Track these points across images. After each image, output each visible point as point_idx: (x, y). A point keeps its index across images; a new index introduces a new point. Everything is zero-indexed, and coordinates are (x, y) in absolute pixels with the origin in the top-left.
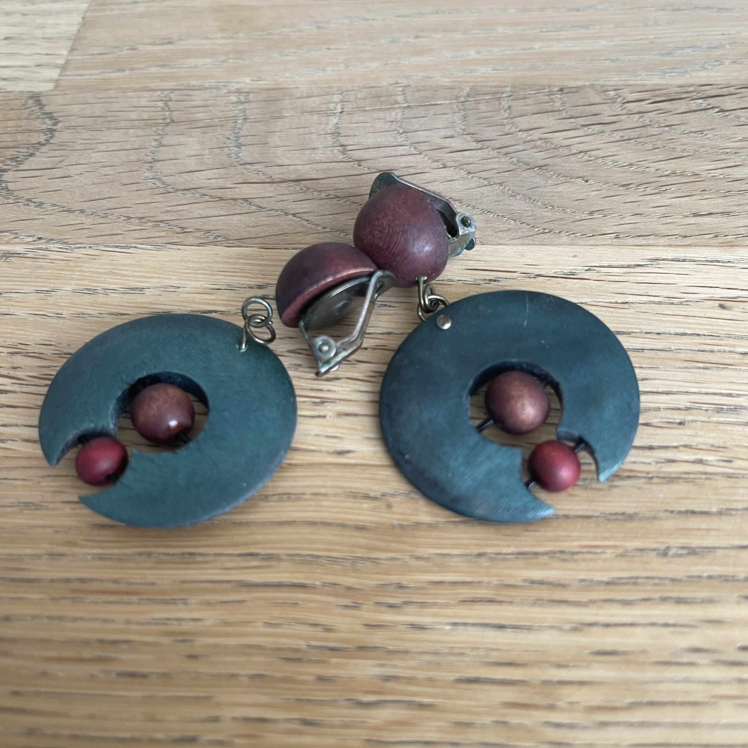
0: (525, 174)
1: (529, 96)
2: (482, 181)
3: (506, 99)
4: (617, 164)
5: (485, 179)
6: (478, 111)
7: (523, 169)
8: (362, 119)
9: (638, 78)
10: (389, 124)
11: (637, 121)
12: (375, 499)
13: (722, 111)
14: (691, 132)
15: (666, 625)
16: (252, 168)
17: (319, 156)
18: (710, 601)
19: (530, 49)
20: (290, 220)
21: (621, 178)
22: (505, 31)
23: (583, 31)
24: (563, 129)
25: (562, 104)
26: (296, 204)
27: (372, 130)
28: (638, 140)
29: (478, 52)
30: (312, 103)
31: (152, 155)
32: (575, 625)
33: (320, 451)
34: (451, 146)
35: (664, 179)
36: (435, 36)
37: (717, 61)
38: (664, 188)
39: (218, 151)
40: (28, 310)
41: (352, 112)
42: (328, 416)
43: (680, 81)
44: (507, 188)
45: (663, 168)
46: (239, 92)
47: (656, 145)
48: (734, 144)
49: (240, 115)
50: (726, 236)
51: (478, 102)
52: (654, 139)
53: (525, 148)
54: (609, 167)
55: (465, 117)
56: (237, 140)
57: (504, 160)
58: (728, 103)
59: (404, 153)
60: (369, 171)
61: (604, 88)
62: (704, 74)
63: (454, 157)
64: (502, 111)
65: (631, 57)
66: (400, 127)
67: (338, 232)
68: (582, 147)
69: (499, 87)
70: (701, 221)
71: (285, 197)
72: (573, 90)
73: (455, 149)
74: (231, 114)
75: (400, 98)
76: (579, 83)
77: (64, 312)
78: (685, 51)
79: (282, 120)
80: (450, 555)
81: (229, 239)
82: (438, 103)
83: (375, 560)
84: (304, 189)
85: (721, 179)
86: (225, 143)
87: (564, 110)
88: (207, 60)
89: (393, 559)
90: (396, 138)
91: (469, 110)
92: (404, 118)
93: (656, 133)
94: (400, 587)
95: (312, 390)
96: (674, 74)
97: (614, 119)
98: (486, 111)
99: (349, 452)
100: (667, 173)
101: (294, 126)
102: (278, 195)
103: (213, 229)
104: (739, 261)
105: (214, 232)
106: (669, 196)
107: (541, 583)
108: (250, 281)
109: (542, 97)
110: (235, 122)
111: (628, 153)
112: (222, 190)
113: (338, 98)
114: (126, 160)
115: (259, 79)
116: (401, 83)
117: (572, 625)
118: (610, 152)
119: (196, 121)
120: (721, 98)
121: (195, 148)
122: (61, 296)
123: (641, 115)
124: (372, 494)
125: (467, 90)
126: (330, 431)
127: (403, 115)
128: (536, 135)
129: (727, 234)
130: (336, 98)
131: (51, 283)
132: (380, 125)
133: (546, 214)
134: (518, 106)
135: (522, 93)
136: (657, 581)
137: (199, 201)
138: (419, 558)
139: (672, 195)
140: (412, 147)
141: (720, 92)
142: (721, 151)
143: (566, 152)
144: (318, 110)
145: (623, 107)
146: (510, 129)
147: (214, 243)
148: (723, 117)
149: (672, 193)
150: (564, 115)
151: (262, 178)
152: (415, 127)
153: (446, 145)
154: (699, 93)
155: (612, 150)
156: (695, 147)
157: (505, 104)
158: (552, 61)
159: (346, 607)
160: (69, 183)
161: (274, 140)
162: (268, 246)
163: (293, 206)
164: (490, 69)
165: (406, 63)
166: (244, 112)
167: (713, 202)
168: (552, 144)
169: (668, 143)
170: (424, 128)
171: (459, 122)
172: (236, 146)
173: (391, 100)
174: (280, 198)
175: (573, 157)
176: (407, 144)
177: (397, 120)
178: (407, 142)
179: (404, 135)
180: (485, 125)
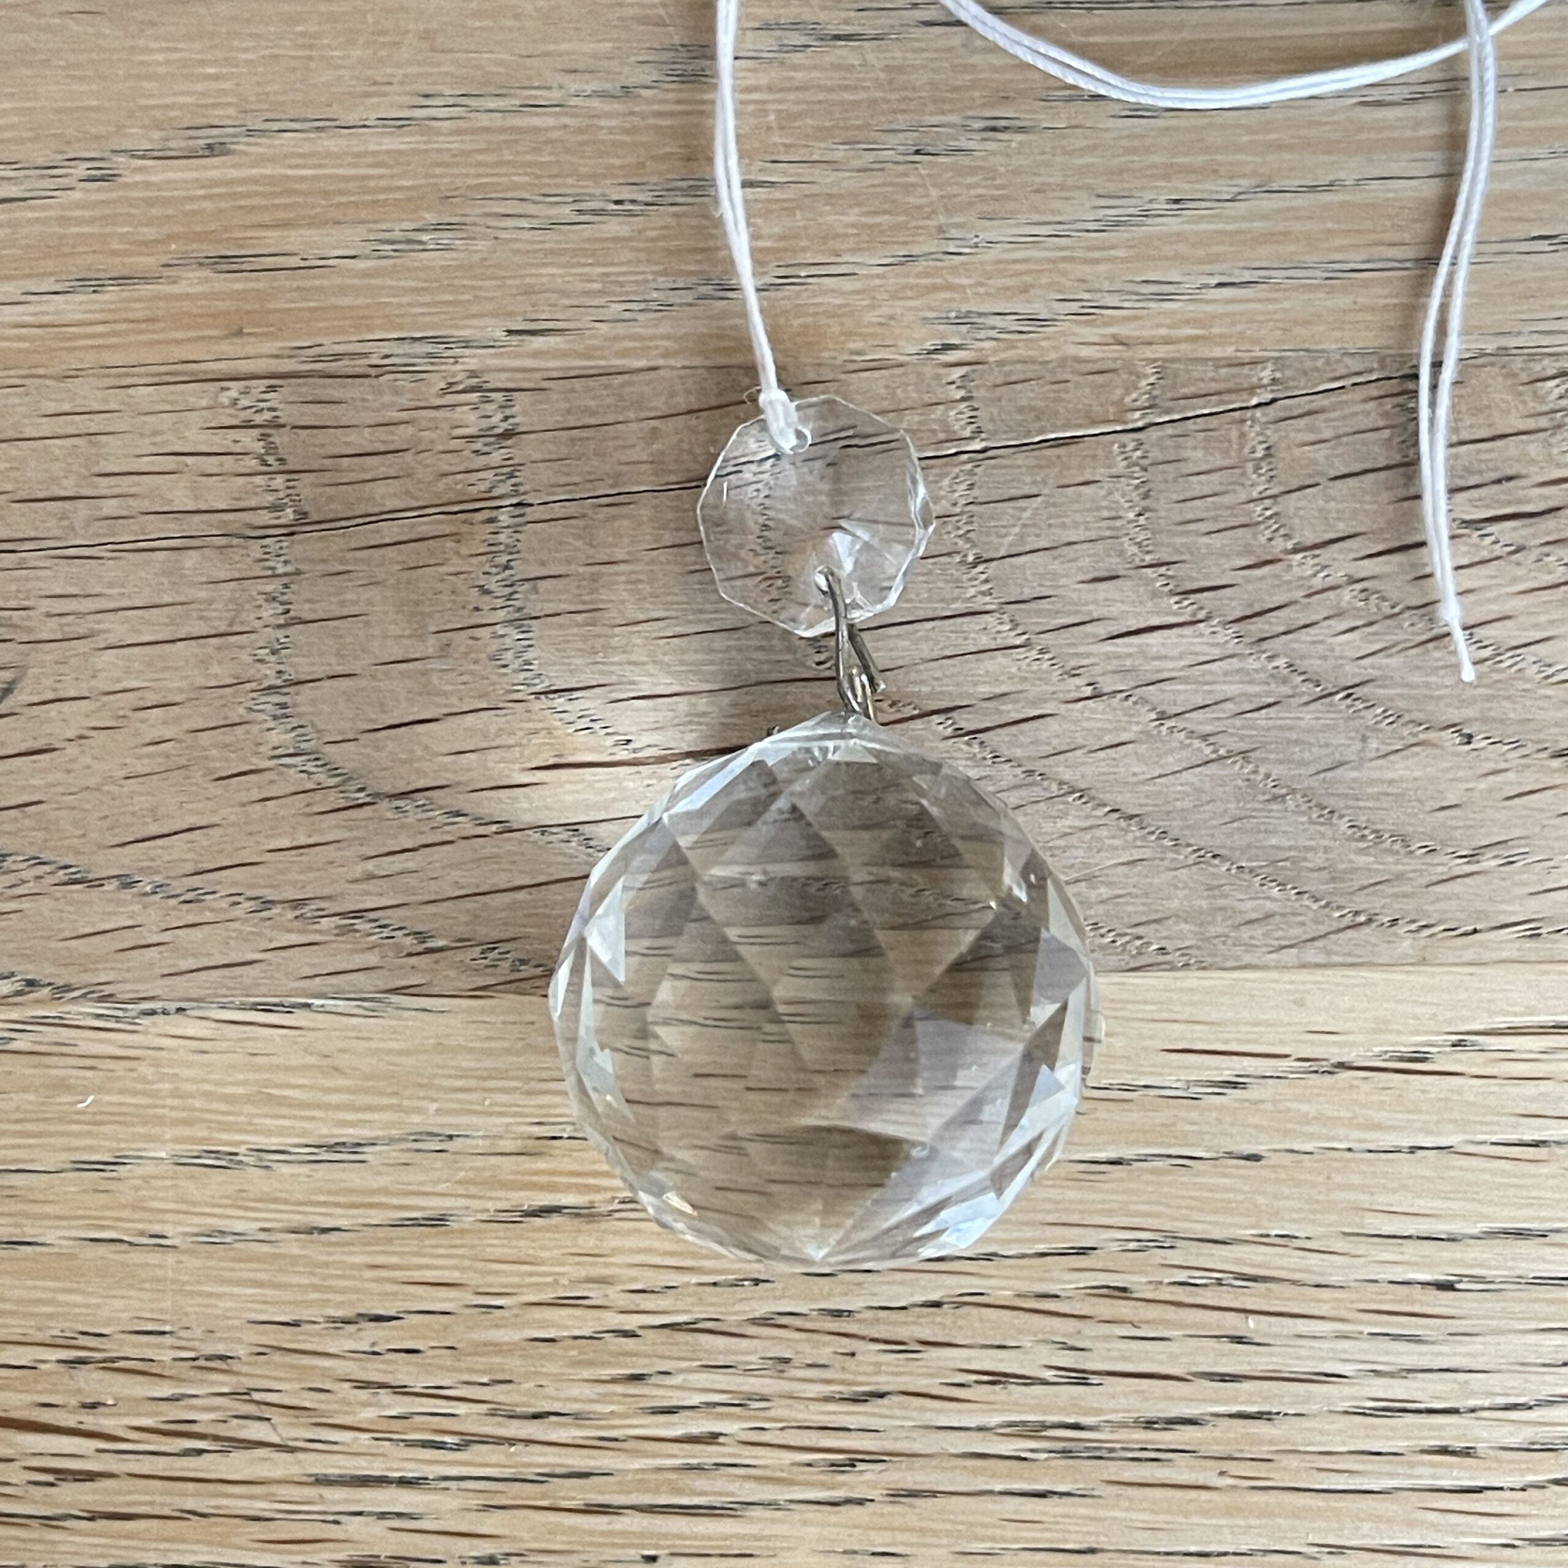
0: (1308, 717)
1: (1325, 402)
2: (1197, 743)
4: (1550, 671)
5: (1204, 737)
6: (1183, 468)
7: (1305, 699)
10: (936, 524)
16: (571, 706)
17: (751, 656)
24: (1416, 537)
31: (273, 658)
34: (1110, 612)
39: (464, 639)
40: (70, 1228)
44: (1262, 770)
46: (477, 386)
49: (501, 489)
51: (1180, 430)
53: (1312, 616)
54: (1527, 686)
55: (1146, 493)
56: (510, 598)
57: (1257, 665)
59: (985, 642)
61: (1535, 367)
63: (1118, 657)
66: (967, 537)
69: (1241, 363)
73: (1123, 626)
74: (475, 484)
77: (168, 1230)
82: (1069, 434)
90: (958, 584)
91: (1156, 464)
92: (975, 502)
95: (824, 1429)
97: (1553, 496)
98: (1203, 467)
101: (666, 536)
103: (504, 935)
109: (1360, 411)
112: (501, 794)
114: (201, 681)
115: (532, 328)
116: (958, 348)
118: (1537, 626)
119: (374, 518)
121: (394, 630)
122: (146, 1179)
125: (1150, 374)
127: (970, 487)
128: (1340, 562)
131: (106, 1138)
133: (1363, 860)
134: (1294, 446)
135: (1304, 391)
137: (447, 837)
140: (1006, 619)
143: (1420, 628)
146: (1269, 540)
147: (515, 985)
151: (605, 744)
152: (1010, 539)
153: (1096, 610)
155: (1543, 619)
157: (1256, 437)
160: (60, 776)
161: (617, 595)
168: (1384, 599)
170: (1034, 543)
171: (1131, 515)
172: (509, 622)
173: (936, 425)
175: (1436, 648)
176: (989, 607)
177: (958, 510)
178: (988, 599)
179: (981, 568)
180: (1203, 527)
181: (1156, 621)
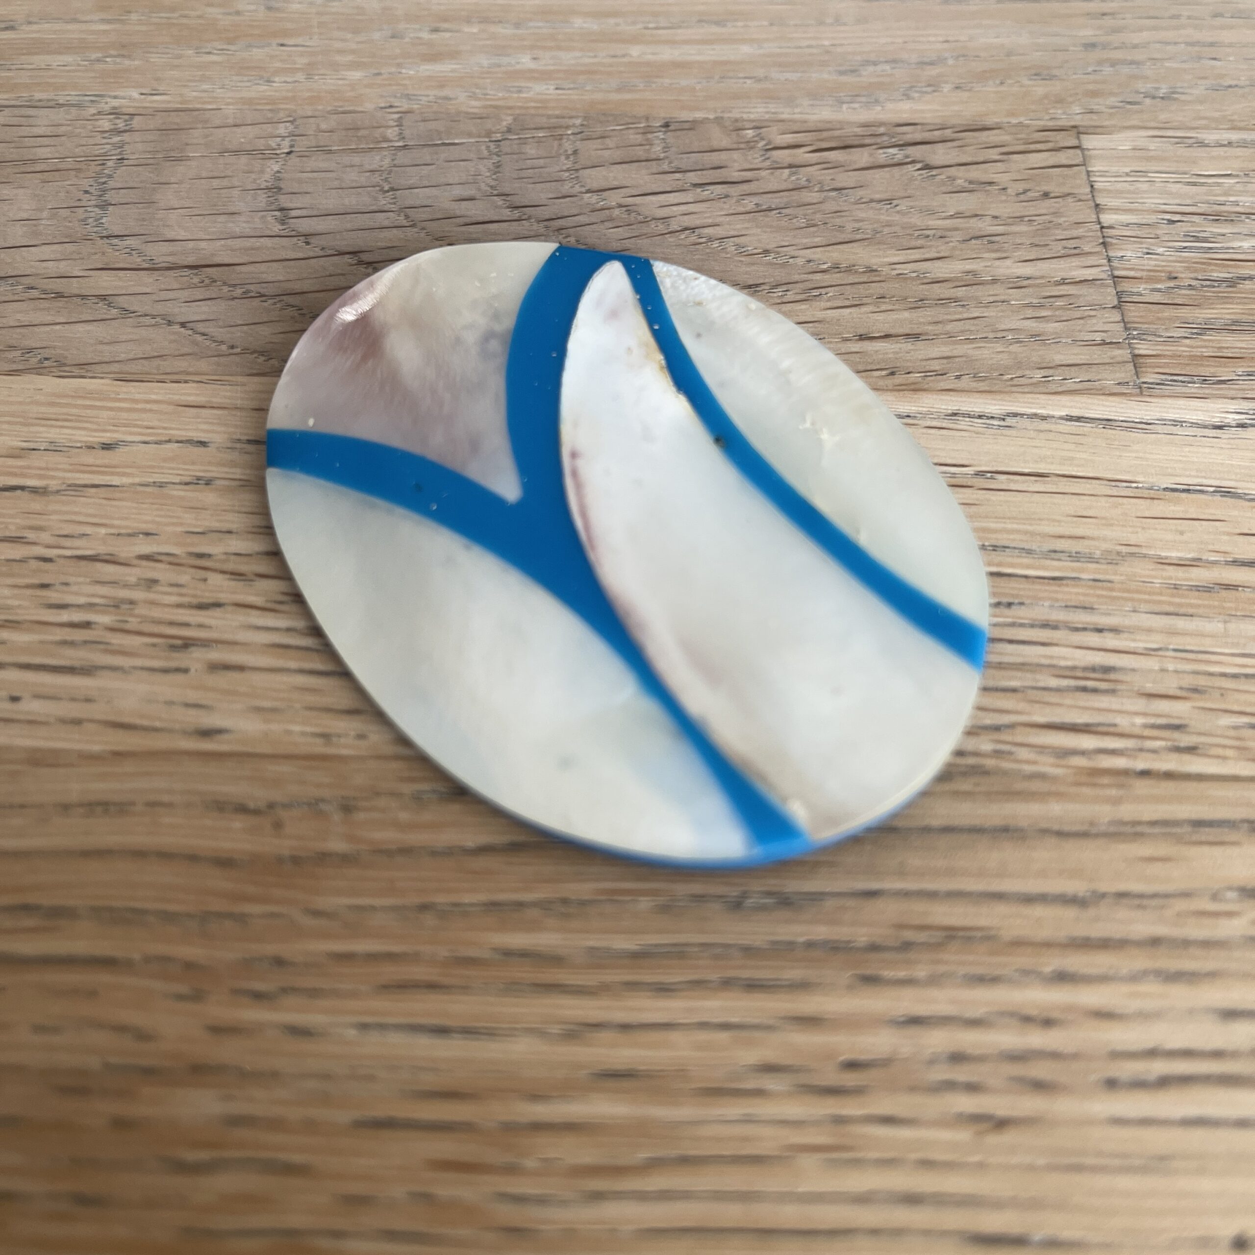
1: (611, 134)
3: (571, 137)
4: (743, 250)
6: (523, 156)
8: (323, 165)
9: (796, 110)
10: (368, 174)
11: (786, 181)
12: (256, 812)
13: (928, 167)
14: (872, 201)
15: (726, 1027)
16: (120, 243)
17: (240, 226)
18: (803, 986)
19: (624, 56)
20: (174, 333)
21: (746, 273)
22: (585, 25)
23: (715, 29)
24: (661, 190)
25: (665, 148)
26: (189, 307)
27: (336, 184)
28: (783, 211)
29: (535, 59)
30: (240, 137)
32: (572, 1027)
33: (170, 731)
34: (469, 213)
35: (818, 276)
36: (467, 29)
37: (929, 85)
38: (816, 293)
39: (64, 213)
41: (307, 154)
42: (193, 670)
43: (865, 116)
45: (820, 260)
46: (115, 113)
47: (812, 220)
48: (940, 222)
49: (113, 152)
50: (909, 373)
51: (523, 141)
52: (809, 210)
53: (594, 220)
54: (729, 256)
55: (498, 165)
56: (101, 196)
58: (940, 155)
59: (386, 223)
60: (321, 253)
61: (739, 125)
62: (906, 106)
63: (470, 233)
64: (563, 158)
65: (789, 75)
66: (386, 180)
67: (256, 355)
68: (687, 221)
69: (563, 117)
70: (870, 348)
71: (171, 295)
72: (686, 126)
73: (474, 220)
74: (98, 150)
75: (391, 133)
76: (699, 115)
78: (879, 68)
79: (184, 163)
80: (373, 908)
81: (65, 365)
82: (456, 141)
83: (241, 919)
84: (207, 281)
85: (912, 279)
86: (79, 200)
87: (667, 157)
88: (68, 59)
89: (273, 915)
90: (376, 199)
91: (507, 154)
92: (395, 166)
93: (815, 201)
94: (279, 962)
95: (172, 624)
96: (856, 105)
97: (748, 175)
98: (535, 156)
99: (220, 731)
100: (825, 266)
101: (204, 175)
102: (160, 290)
103: (38, 346)
104: (924, 416)
105: (39, 351)
106: (823, 304)
107: (524, 954)
108: (90, 436)
109: (632, 137)
110: (103, 164)
111: (765, 232)
112: (63, 280)
113: (286, 128)
115: (154, 92)
116: (397, 107)
117: (564, 1027)
118: (734, 230)
119: (34, 161)
120: (928, 146)
121: (26, 207)
123: (794, 169)
124: (252, 805)
125: (509, 120)
126: (193, 696)
127: (393, 160)
128: (614, 198)
129: (911, 370)
130: (282, 130)
132: (352, 176)
134: (590, 150)
135: (599, 129)
136: (719, 950)
137: (20, 298)
138: (317, 913)
139: (829, 304)
140: (402, 214)
141: (928, 136)
142: (917, 233)
143: (661, 228)
144: (248, 147)
145: (767, 156)
146: (572, 187)
147: (39, 370)
148: (928, 177)
149: (828, 300)
150: (665, 167)
151: (137, 260)
152: (411, 182)
153: (458, 213)
154: (894, 138)
155: (738, 226)
156: (875, 226)
157: (568, 146)
158: (657, 77)
159: (180, 997)
161: (167, 197)
162: (129, 377)
163: (183, 310)
164: (552, 87)
165: (412, 72)
166: (120, 147)
167: (894, 316)
168: (639, 214)
169: (833, 217)
170: (426, 183)
171: (488, 174)
172: (97, 206)
173: (377, 136)
174: (164, 295)
175: (670, 237)
176: (394, 209)
177: (382, 169)
178: (393, 206)
179: (391, 193)
180: (531, 180)
181: (496, 218)
